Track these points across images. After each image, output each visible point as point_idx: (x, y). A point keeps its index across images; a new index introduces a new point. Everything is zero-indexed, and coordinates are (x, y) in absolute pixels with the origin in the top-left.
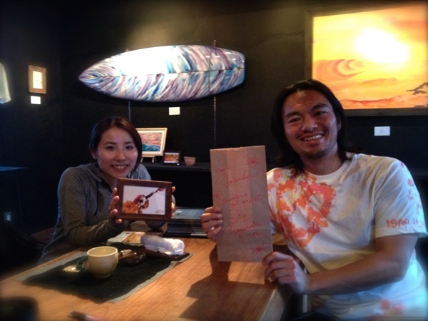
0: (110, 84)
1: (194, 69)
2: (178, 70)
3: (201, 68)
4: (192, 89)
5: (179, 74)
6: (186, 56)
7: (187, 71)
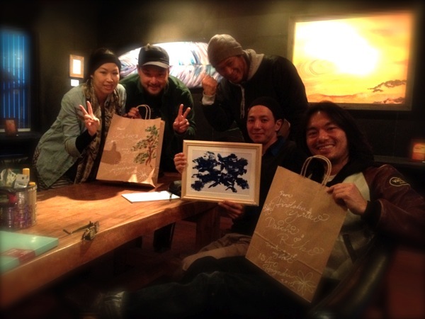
1: (198, 63)
2: (186, 63)
3: (204, 62)
4: (196, 79)
5: (187, 66)
7: (193, 63)
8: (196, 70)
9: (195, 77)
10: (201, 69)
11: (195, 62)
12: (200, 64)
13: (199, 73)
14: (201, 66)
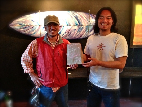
0: (31, 30)
1: (81, 24)
2: (72, 25)
3: (85, 24)
4: (79, 34)
5: (72, 26)
6: (76, 17)
7: (77, 25)
8: (79, 28)
9: (78, 33)
10: (82, 28)
11: (78, 24)
12: (82, 25)
13: (81, 30)
14: (82, 26)
